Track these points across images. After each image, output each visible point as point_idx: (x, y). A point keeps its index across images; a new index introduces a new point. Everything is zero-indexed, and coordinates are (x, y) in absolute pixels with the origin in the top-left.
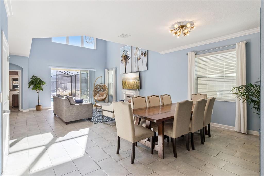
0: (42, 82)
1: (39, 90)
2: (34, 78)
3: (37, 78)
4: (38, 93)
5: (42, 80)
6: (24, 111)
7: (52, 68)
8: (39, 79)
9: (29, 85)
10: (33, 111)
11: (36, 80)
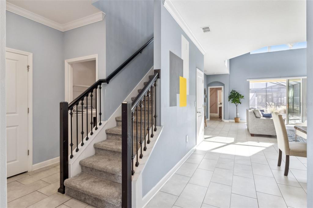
0: (241, 95)
1: (237, 103)
2: (233, 92)
3: (235, 92)
4: (237, 106)
5: (240, 94)
6: (226, 121)
7: (250, 81)
8: (237, 93)
9: (229, 99)
10: (232, 122)
11: (234, 94)
